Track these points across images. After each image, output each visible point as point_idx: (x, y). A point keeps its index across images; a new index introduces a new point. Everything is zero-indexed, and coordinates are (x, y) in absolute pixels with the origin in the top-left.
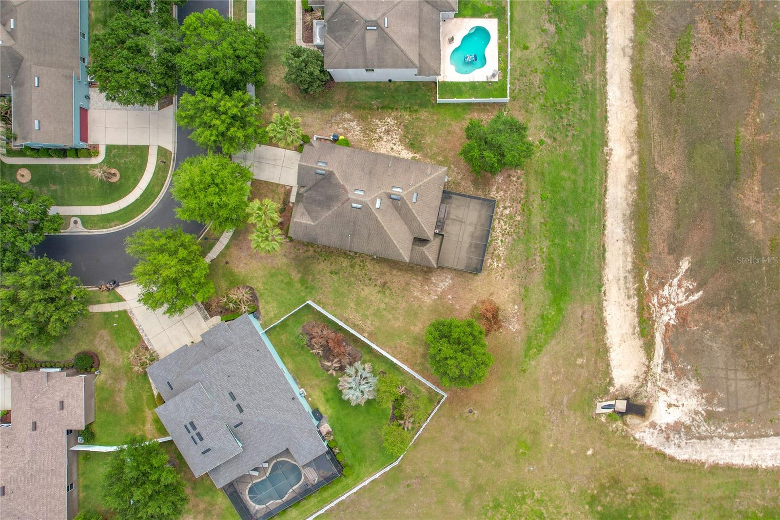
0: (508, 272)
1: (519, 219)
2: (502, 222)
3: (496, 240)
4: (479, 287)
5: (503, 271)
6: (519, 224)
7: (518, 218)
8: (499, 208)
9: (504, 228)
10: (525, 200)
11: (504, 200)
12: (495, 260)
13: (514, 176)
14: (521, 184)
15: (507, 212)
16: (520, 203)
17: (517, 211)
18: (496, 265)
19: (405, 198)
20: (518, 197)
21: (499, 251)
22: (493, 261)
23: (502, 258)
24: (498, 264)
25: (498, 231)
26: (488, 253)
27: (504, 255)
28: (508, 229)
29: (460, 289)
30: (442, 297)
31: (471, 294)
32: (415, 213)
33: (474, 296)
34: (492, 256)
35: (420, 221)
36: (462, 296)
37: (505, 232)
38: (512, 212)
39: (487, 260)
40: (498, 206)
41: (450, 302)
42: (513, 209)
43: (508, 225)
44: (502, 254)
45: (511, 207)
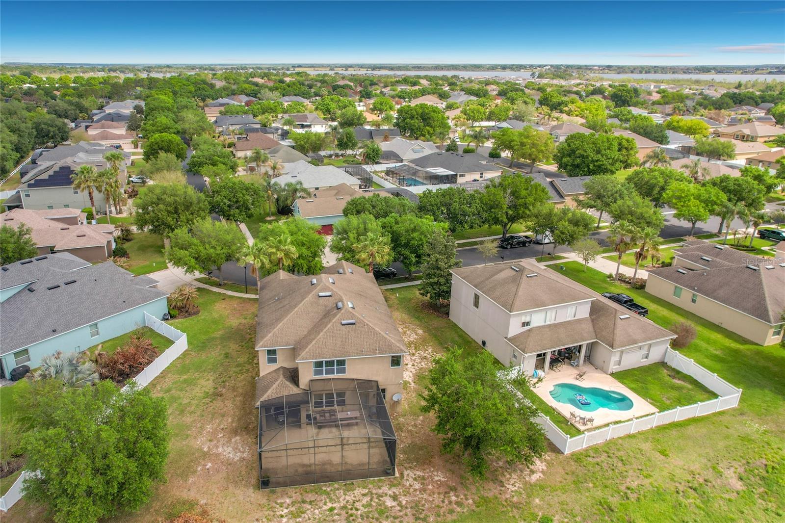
2: (367, 499)
3: (331, 500)
4: (233, 500)
8: (389, 489)
9: (358, 505)
11: (408, 492)
12: (293, 509)
13: (457, 496)
14: (451, 512)
15: (389, 503)
17: (398, 518)
18: (283, 513)
19: (342, 311)
20: (424, 512)
21: (312, 510)
22: (289, 505)
23: (300, 519)
24: (286, 516)
25: (348, 498)
26: (301, 494)
27: (306, 521)
28: (359, 512)
29: (225, 475)
30: (207, 456)
31: (217, 491)
32: (327, 328)
33: (214, 498)
34: (299, 502)
35: (318, 337)
36: (212, 481)
37: (351, 509)
38: (393, 511)
39: (287, 494)
40: (392, 485)
41: (199, 469)
42: (400, 511)
43: (366, 510)
44: (307, 517)
45: (402, 507)
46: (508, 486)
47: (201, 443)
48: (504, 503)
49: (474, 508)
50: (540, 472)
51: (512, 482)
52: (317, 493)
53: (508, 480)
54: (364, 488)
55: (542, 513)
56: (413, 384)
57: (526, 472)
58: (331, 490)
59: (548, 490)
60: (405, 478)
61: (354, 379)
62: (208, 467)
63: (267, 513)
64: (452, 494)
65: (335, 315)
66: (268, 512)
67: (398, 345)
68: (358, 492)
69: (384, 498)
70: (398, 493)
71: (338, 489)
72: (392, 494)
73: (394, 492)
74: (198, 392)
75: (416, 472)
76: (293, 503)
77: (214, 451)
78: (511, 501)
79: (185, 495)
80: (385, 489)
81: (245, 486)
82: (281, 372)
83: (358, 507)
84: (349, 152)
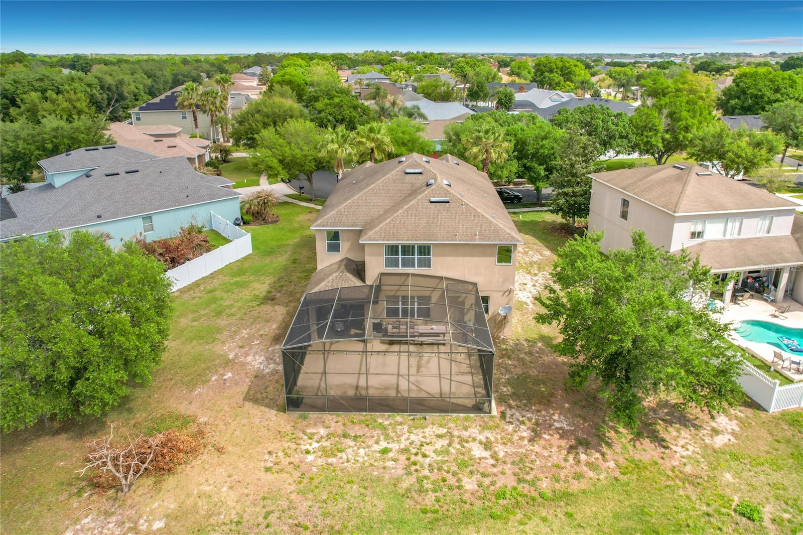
0: (287, 483)
1: (468, 487)
2: (444, 442)
3: (387, 438)
4: (244, 421)
5: (290, 468)
6: (450, 488)
7: (469, 484)
8: (480, 432)
9: (427, 449)
10: (534, 494)
11: (510, 440)
12: (326, 444)
13: (589, 455)
14: (578, 476)
15: (478, 451)
16: (520, 481)
17: (489, 475)
18: (310, 448)
19: (433, 187)
20: (533, 473)
21: (355, 448)
22: (322, 437)
23: (334, 460)
24: (314, 452)
25: (413, 437)
26: (344, 424)
27: (343, 463)
28: (427, 460)
29: (245, 388)
30: (230, 364)
31: (226, 408)
32: (409, 205)
33: (220, 416)
34: (338, 436)
35: (396, 215)
36: (225, 394)
37: (416, 454)
38: (483, 465)
39: (323, 422)
40: (484, 427)
41: (213, 379)
42: (494, 466)
43: (439, 458)
44: (345, 457)
45: (497, 460)
46: (674, 448)
47: (229, 350)
48: (670, 473)
49: (617, 474)
50: (728, 433)
51: (682, 442)
52: (367, 426)
53: (675, 439)
54: (441, 426)
55: (740, 498)
56: (531, 306)
57: (705, 432)
58: (390, 424)
59: (746, 461)
60: (508, 419)
61: (442, 278)
62: (226, 377)
63: (286, 445)
64: (581, 449)
65: (423, 191)
66: (289, 444)
67: (508, 231)
68: (431, 431)
69: (471, 444)
70: (493, 439)
71: (401, 424)
72: (484, 440)
73: (487, 438)
74: (246, 294)
75: (524, 413)
76: (329, 436)
77: (242, 359)
78: (681, 472)
79: (183, 409)
80: (474, 431)
81: (268, 406)
82: (344, 263)
83: (427, 453)
84: (481, 104)
